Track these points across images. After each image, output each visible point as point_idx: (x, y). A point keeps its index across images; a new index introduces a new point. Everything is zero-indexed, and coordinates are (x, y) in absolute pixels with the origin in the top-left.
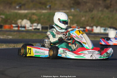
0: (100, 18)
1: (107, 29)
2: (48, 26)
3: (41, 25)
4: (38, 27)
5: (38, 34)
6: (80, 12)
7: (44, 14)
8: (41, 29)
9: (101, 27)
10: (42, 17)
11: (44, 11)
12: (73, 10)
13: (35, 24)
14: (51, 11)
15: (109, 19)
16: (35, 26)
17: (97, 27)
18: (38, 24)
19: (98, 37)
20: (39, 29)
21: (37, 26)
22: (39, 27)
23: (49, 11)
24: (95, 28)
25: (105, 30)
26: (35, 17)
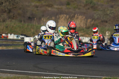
0: (13, 27)
1: (19, 36)
9: (14, 34)
15: (20, 28)
17: (11, 34)
19: (15, 42)
24: (9, 35)
25: (17, 37)
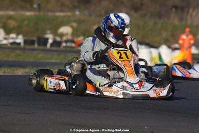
2: (35, 38)
3: (24, 36)
4: (18, 41)
5: (18, 52)
6: (90, 15)
7: (29, 19)
8: (22, 44)
10: (26, 22)
11: (28, 14)
12: (77, 13)
13: (13, 35)
14: (41, 13)
16: (13, 38)
18: (18, 34)
20: (19, 44)
21: (17, 38)
22: (20, 40)
23: (37, 13)
26: (12, 24)
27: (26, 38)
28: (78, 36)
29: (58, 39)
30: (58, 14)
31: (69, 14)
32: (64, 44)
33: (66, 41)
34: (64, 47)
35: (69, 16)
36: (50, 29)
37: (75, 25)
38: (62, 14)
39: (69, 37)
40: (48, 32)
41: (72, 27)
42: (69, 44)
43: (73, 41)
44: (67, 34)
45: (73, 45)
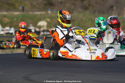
27: (16, 30)
28: (51, 27)
29: (38, 30)
30: (36, 13)
31: (43, 13)
32: (42, 33)
33: (43, 31)
34: (42, 35)
35: (44, 14)
36: (32, 23)
37: (48, 20)
38: (39, 13)
39: (45, 28)
40: (31, 25)
41: (47, 21)
42: (45, 33)
43: (48, 31)
44: (43, 26)
45: (48, 33)
